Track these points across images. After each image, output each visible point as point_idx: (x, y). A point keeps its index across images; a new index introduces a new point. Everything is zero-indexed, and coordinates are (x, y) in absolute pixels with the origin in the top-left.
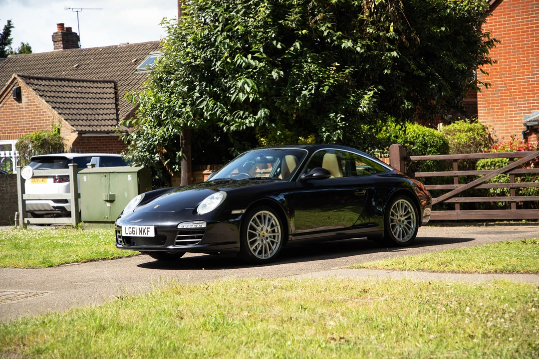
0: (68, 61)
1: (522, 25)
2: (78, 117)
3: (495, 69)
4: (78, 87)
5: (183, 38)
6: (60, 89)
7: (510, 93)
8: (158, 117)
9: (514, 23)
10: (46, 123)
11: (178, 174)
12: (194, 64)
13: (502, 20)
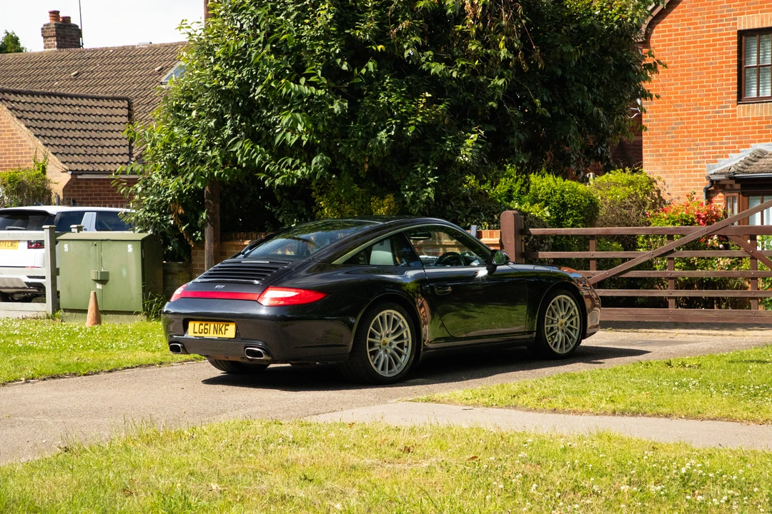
0: (64, 67)
1: (707, 36)
2: (72, 150)
3: (669, 98)
4: (74, 106)
5: (210, 51)
6: (48, 108)
7: (688, 132)
8: (172, 162)
9: (697, 32)
10: (26, 157)
11: (200, 244)
12: (224, 89)
13: (679, 28)
